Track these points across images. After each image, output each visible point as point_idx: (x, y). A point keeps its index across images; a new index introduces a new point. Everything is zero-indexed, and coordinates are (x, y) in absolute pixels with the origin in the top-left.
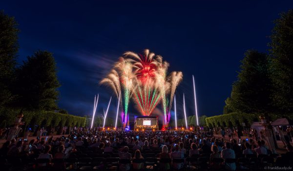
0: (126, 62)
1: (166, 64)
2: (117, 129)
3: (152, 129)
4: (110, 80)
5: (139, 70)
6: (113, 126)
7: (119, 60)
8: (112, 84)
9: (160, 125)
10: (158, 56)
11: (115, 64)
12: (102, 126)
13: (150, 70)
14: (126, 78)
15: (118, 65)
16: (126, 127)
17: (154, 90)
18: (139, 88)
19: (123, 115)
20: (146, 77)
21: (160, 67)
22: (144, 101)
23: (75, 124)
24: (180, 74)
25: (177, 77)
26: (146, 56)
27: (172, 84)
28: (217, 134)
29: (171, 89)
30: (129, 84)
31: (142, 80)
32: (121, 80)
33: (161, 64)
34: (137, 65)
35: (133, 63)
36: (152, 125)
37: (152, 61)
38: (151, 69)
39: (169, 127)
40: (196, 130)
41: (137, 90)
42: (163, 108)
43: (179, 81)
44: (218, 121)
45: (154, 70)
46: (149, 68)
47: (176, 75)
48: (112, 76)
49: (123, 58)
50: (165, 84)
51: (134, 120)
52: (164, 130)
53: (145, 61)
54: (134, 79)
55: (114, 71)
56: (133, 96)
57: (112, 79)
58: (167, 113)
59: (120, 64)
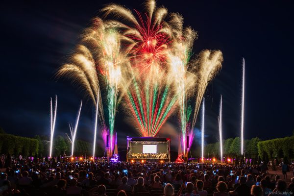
0: (107, 29)
1: (191, 34)
2: (96, 160)
3: (159, 160)
4: (77, 69)
5: (135, 47)
6: (90, 155)
7: (92, 25)
8: (82, 75)
9: (174, 154)
10: (175, 15)
11: (86, 33)
12: (69, 154)
13: (156, 48)
14: (107, 64)
15: (92, 35)
16: (113, 157)
17: (164, 88)
18: (136, 84)
19: (105, 135)
20: (148, 61)
21: (178, 40)
22: (145, 109)
23: (20, 150)
24: (218, 55)
25: (211, 63)
26: (148, 14)
27: (199, 77)
28: (274, 169)
29: (196, 87)
30: (115, 76)
31: (141, 68)
32: (99, 68)
33: (179, 34)
34: (130, 36)
35: (121, 31)
36: (158, 152)
37: (163, 26)
38: (159, 44)
39: (190, 157)
40: (237, 163)
41: (131, 88)
42: (180, 124)
43: (215, 71)
44: (279, 148)
45: (165, 46)
46: (155, 43)
47: (210, 58)
48: (80, 58)
49: (100, 20)
50: (186, 75)
51: (127, 145)
52: (179, 161)
53: (148, 25)
54: (124, 65)
55: (84, 48)
56: (124, 99)
57: (80, 66)
58: (188, 132)
59: (94, 32)
